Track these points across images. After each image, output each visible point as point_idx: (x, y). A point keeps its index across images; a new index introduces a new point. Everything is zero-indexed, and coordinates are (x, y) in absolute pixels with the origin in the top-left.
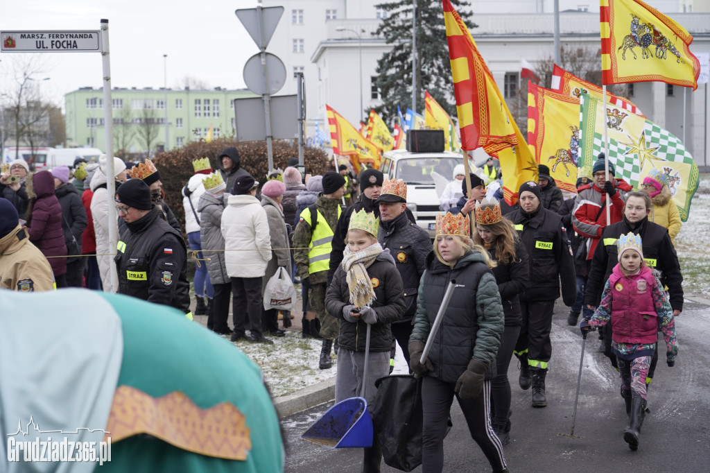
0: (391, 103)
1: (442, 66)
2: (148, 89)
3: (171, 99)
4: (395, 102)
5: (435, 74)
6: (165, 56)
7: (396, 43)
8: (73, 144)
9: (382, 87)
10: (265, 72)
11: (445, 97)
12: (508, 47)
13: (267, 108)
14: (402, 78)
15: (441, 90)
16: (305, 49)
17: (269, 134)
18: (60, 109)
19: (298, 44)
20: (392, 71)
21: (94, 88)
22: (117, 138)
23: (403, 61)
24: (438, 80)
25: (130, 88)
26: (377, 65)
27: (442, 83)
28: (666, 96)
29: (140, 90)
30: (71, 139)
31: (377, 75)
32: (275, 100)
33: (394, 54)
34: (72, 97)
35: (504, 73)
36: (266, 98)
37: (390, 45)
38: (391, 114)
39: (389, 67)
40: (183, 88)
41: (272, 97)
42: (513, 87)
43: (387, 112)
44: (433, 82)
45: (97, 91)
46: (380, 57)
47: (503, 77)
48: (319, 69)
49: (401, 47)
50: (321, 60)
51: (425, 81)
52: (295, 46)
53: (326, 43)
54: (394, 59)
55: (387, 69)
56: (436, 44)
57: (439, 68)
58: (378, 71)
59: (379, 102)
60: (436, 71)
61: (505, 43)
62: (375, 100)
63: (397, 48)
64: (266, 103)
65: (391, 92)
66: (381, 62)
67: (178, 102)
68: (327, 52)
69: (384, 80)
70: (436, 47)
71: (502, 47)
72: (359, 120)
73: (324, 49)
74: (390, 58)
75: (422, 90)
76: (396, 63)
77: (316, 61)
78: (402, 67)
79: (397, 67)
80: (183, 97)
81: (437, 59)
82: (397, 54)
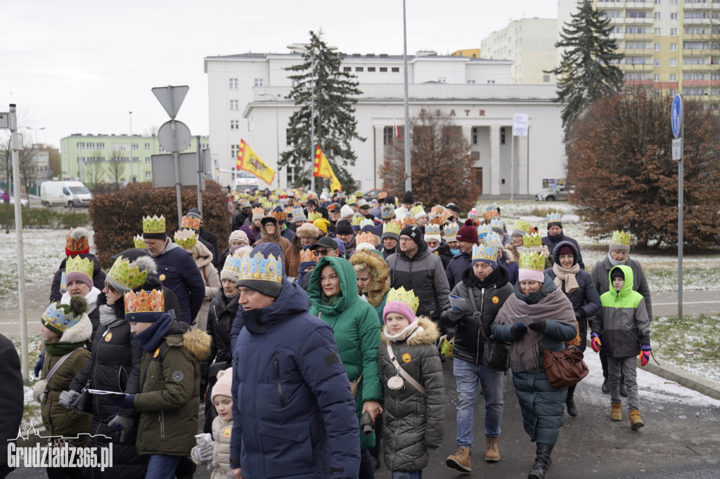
0: (300, 149)
1: (337, 122)
2: (124, 136)
3: (141, 143)
4: (303, 148)
5: (332, 128)
6: (131, 113)
7: (303, 105)
8: (66, 176)
9: (294, 136)
10: (175, 135)
11: (339, 145)
12: (386, 108)
13: (176, 162)
14: (307, 130)
15: (336, 139)
16: (239, 108)
17: (177, 181)
18: (58, 150)
19: (234, 104)
20: (300, 125)
21: (83, 135)
22: (91, 175)
23: (308, 118)
24: (334, 132)
25: (110, 135)
26: (289, 121)
27: (337, 134)
28: (500, 144)
29: (118, 136)
30: (65, 173)
31: (289, 127)
32: (182, 156)
33: (302, 112)
34: (66, 141)
35: (383, 127)
36: (175, 155)
37: (298, 105)
38: (300, 156)
39: (298, 123)
40: (150, 135)
41: (180, 154)
42: (391, 136)
43: (297, 155)
44: (330, 133)
45: (85, 137)
46: (291, 115)
47: (383, 130)
48: (249, 123)
49: (306, 108)
50: (250, 116)
51: (324, 133)
52: (232, 105)
53: (253, 104)
54: (302, 117)
55: (296, 124)
56: (332, 106)
57: (335, 123)
58: (290, 125)
59: (291, 148)
60: (333, 125)
61: (384, 105)
62: (289, 146)
63: (304, 108)
64: (176, 158)
65: (300, 141)
66: (292, 119)
67: (147, 145)
68: (254, 110)
69: (294, 132)
70: (332, 108)
71: (381, 107)
72: (276, 161)
73: (252, 108)
74: (299, 116)
75: (322, 139)
76: (303, 120)
77: (246, 117)
78: (307, 123)
79: (304, 122)
80: (151, 141)
81: (333, 117)
82: (304, 112)
